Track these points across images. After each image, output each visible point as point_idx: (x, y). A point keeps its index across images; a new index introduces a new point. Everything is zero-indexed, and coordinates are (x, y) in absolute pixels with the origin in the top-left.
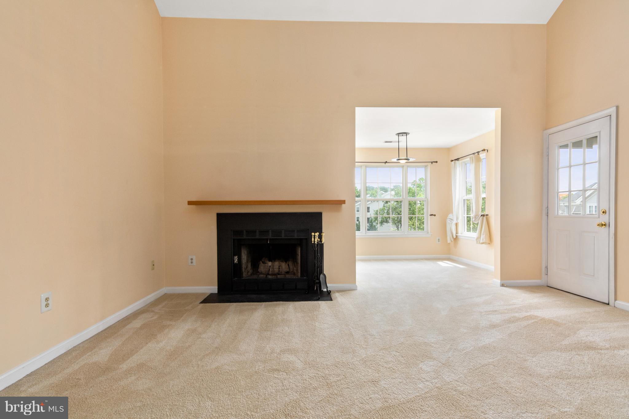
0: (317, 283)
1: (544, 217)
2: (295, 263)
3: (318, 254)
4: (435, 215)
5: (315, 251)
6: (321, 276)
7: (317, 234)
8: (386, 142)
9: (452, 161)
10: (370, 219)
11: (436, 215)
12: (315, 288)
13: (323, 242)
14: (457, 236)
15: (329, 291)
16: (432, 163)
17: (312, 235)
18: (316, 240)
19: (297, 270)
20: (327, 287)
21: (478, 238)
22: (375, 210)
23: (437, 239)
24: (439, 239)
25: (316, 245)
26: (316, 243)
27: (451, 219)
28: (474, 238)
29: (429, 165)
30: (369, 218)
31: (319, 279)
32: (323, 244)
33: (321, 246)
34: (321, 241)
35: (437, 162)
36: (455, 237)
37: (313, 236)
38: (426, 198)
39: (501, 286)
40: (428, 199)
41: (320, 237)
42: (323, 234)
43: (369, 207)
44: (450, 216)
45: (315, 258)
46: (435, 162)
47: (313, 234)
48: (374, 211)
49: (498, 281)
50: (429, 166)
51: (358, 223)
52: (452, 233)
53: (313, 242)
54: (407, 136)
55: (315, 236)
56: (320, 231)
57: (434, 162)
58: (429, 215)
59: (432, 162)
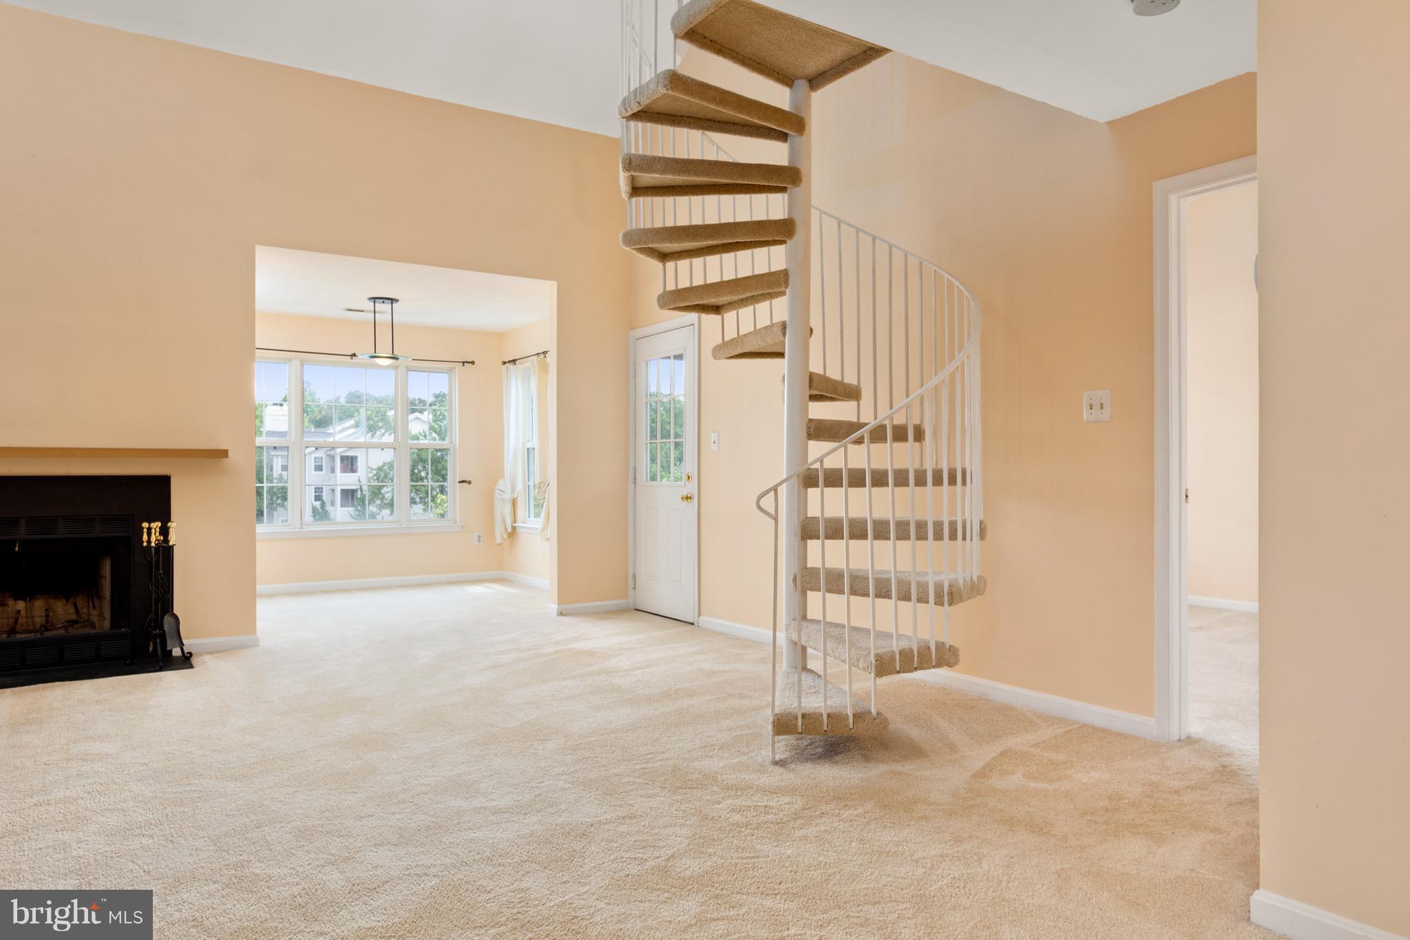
0: (156, 636)
1: (631, 485)
2: (95, 599)
3: (158, 569)
4: (469, 483)
5: (150, 563)
6: (167, 619)
7: (156, 525)
8: (348, 310)
9: (505, 363)
10: (359, 493)
11: (472, 481)
12: (151, 648)
13: (171, 543)
14: (514, 528)
15: (187, 653)
16: (463, 365)
17: (143, 528)
18: (153, 538)
19: (101, 615)
20: (181, 645)
21: (544, 529)
22: (375, 467)
23: (476, 535)
24: (479, 537)
25: (153, 549)
26: (153, 544)
27: (502, 491)
28: (537, 529)
29: (457, 367)
30: (356, 490)
31: (161, 626)
32: (172, 546)
33: (165, 552)
34: (166, 540)
35: (473, 363)
36: (510, 530)
37: (145, 530)
38: (452, 443)
39: (558, 615)
40: (455, 446)
41: (165, 531)
42: (172, 525)
43: (356, 457)
44: (501, 485)
45: (151, 580)
46: (469, 362)
47: (145, 525)
48: (372, 469)
49: (554, 607)
50: (457, 370)
51: (318, 507)
52: (504, 522)
53: (145, 544)
54: (394, 305)
55: (149, 529)
56: (165, 517)
57: (467, 362)
58: (458, 481)
59: (463, 363)
